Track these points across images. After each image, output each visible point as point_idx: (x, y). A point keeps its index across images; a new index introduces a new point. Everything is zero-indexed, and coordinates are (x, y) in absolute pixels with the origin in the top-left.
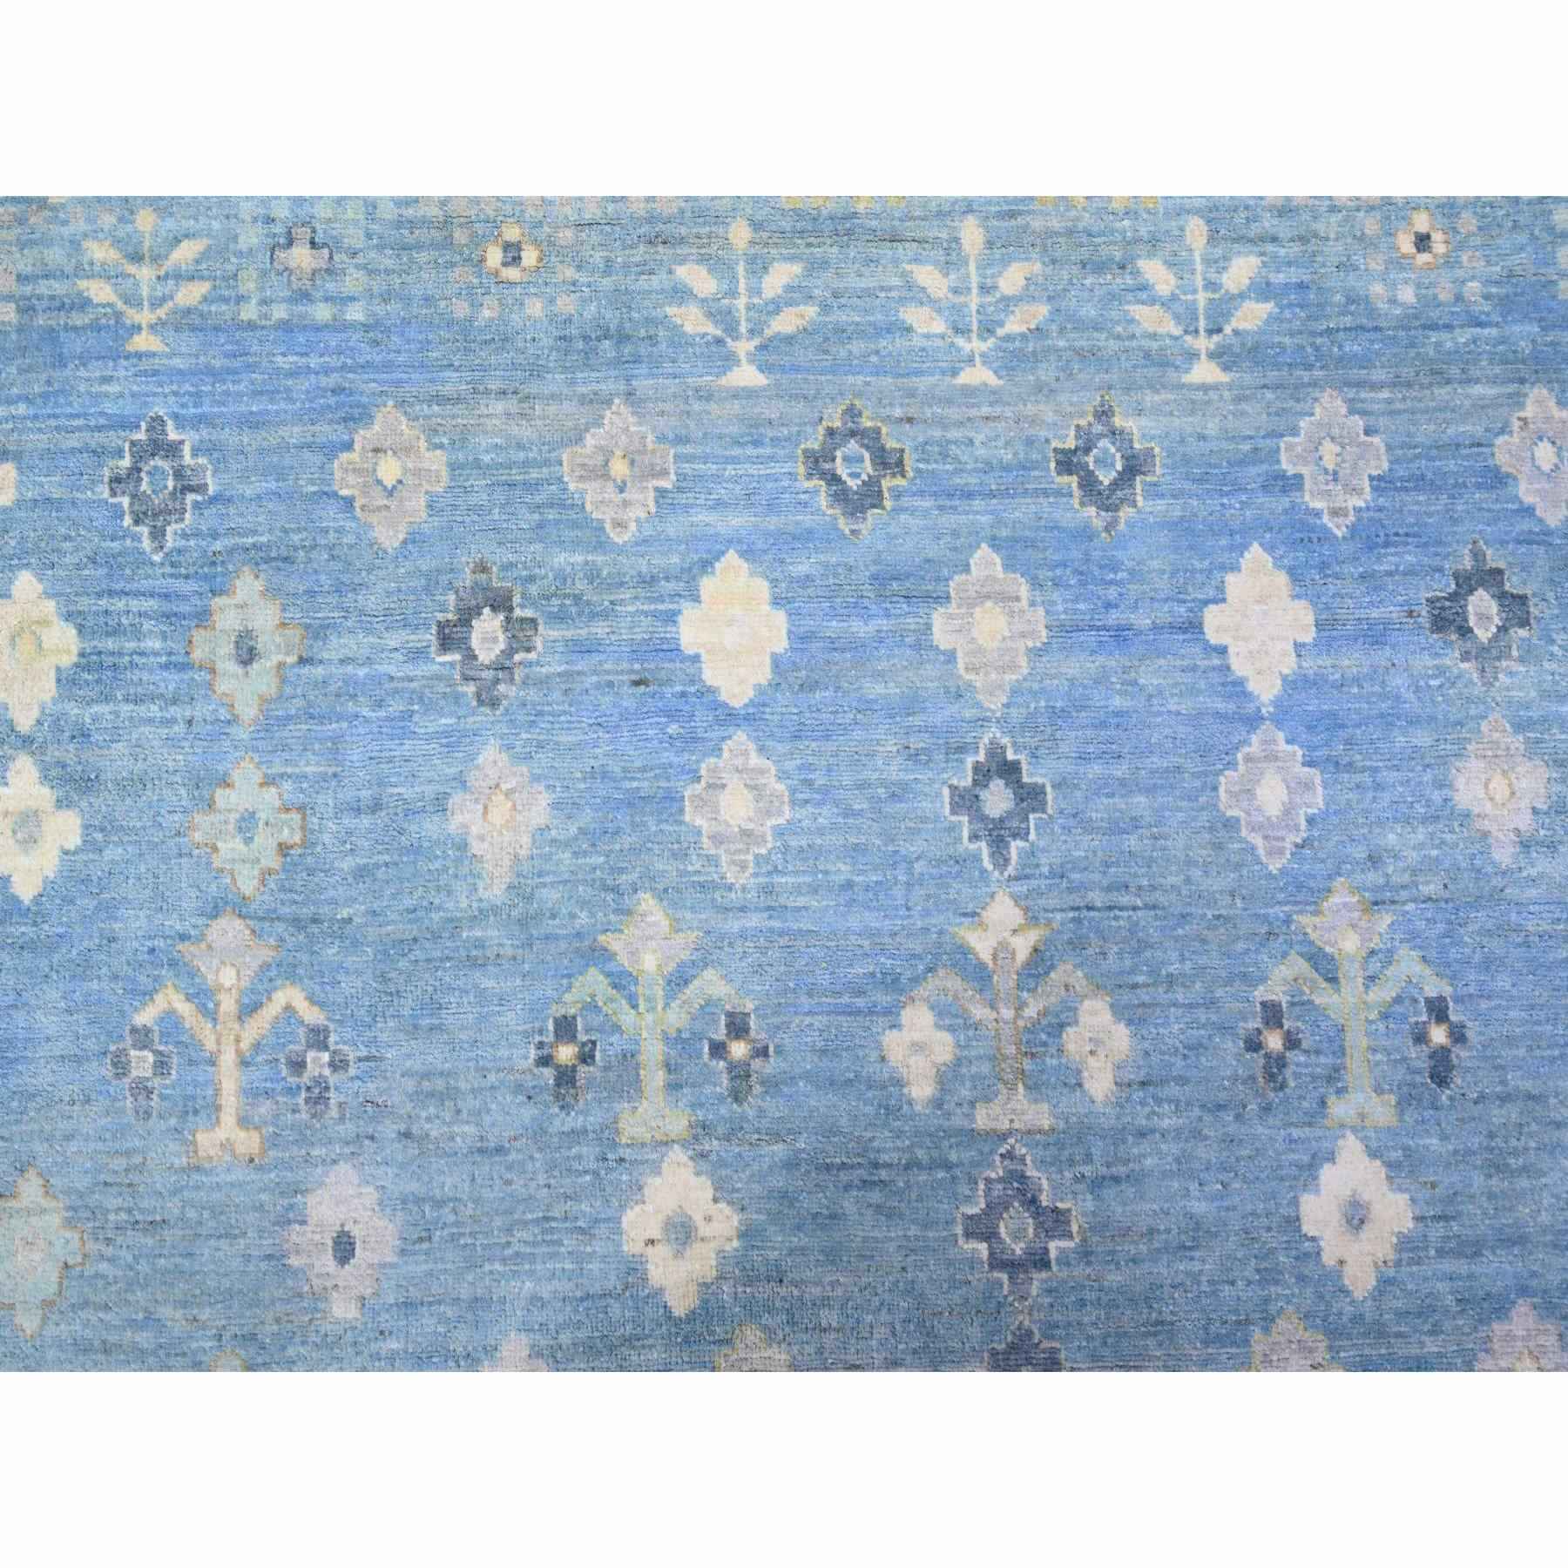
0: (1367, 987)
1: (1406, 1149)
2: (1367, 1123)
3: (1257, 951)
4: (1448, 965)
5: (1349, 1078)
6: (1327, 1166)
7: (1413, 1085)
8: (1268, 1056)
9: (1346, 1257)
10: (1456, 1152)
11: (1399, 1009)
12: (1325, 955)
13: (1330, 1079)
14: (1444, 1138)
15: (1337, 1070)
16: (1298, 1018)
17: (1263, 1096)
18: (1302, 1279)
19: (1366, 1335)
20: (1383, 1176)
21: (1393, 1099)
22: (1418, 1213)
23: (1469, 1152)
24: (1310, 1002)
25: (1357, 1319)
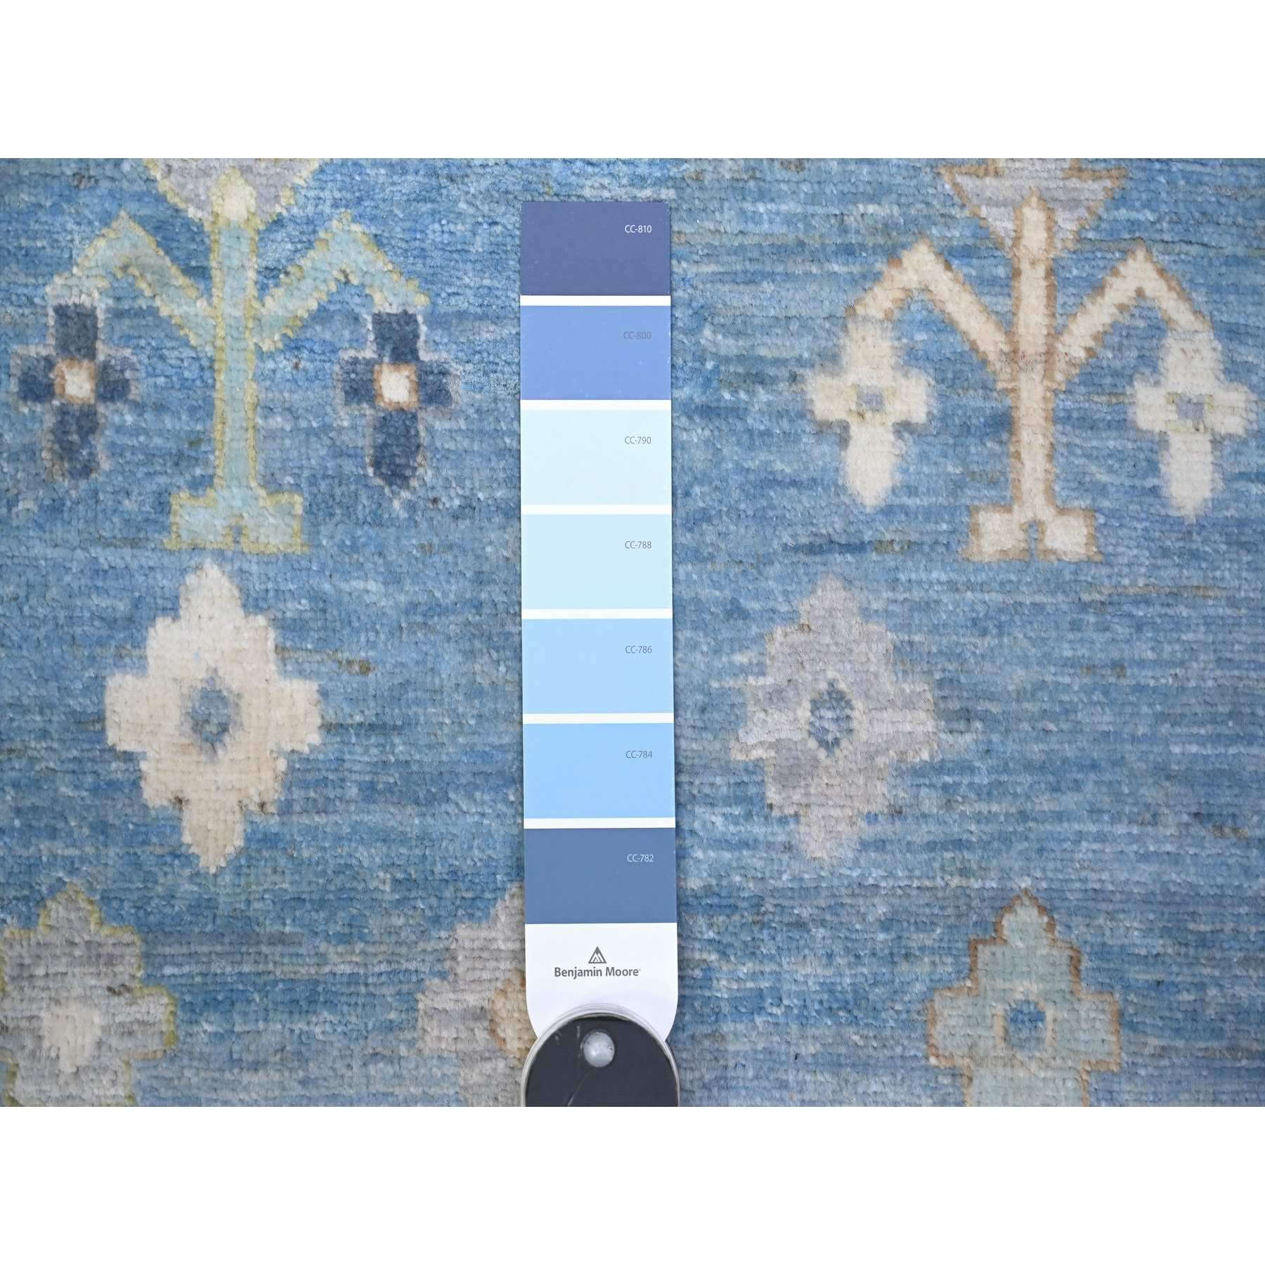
0: (263, 288)
1: (317, 598)
2: (245, 544)
3: (56, 210)
4: (423, 254)
5: (217, 459)
6: (162, 624)
7: (340, 478)
8: (63, 412)
9: (189, 794)
10: (413, 607)
11: (321, 332)
12: (187, 224)
13: (180, 460)
14: (393, 579)
15: (195, 441)
16: (127, 339)
17: (48, 483)
18: (102, 829)
19: (218, 936)
20: (271, 644)
21: (298, 503)
22: (331, 717)
23: (438, 608)
24: (153, 311)
25: (203, 906)
